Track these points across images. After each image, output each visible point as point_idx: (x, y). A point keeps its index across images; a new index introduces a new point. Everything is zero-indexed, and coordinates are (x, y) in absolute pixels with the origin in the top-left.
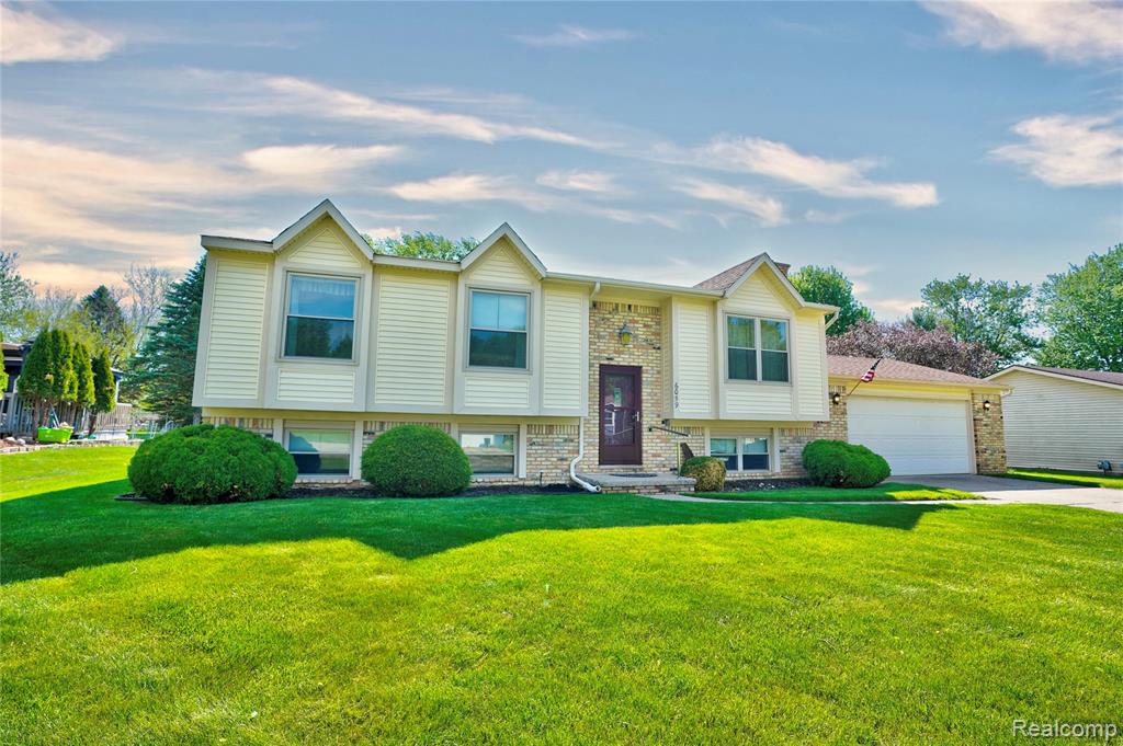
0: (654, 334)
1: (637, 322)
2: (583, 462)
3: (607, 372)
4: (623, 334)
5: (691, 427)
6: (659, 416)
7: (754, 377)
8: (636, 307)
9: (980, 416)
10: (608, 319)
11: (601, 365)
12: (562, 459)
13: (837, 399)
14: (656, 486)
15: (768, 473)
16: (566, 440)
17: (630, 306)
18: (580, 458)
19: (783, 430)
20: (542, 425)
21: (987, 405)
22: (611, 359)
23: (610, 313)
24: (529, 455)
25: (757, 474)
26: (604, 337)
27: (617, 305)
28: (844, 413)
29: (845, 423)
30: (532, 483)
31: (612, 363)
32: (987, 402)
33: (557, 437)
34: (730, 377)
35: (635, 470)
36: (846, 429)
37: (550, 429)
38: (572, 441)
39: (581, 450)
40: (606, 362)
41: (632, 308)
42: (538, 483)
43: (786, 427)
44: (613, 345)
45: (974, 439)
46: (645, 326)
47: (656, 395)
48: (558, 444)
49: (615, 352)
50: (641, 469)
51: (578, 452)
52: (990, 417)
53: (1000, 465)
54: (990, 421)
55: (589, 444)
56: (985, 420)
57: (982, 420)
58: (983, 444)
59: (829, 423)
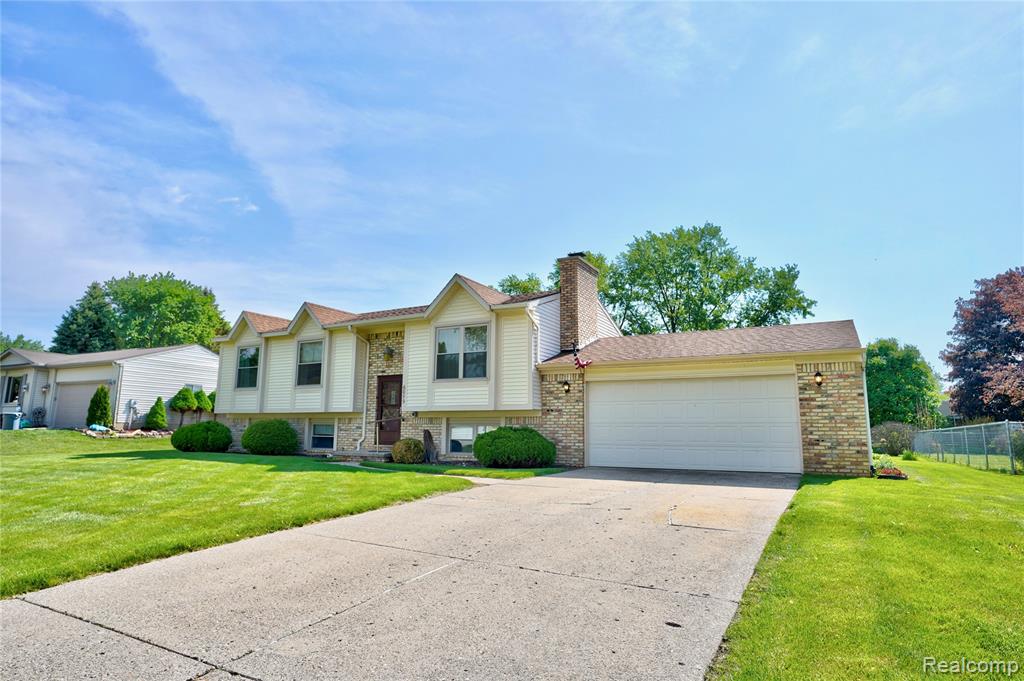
2: (364, 441)
3: (383, 381)
5: (432, 417)
7: (457, 375)
9: (809, 394)
10: (384, 344)
11: (379, 377)
12: (355, 440)
13: (566, 387)
16: (357, 428)
17: (397, 333)
19: (511, 418)
20: (344, 418)
21: (819, 379)
24: (338, 437)
26: (380, 357)
28: (579, 400)
31: (385, 374)
32: (818, 374)
33: (353, 425)
34: (438, 378)
37: (350, 420)
38: (360, 428)
39: (363, 433)
40: (381, 374)
43: (513, 416)
44: (385, 361)
45: (800, 426)
48: (353, 430)
49: (387, 367)
51: (362, 436)
52: (831, 395)
53: (852, 463)
54: (829, 401)
55: (369, 430)
56: (820, 400)
57: (813, 400)
58: (811, 433)
59: (560, 411)
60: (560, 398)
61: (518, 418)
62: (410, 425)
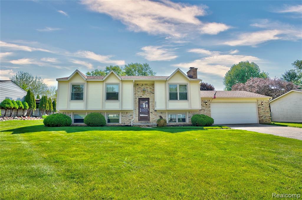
0: (152, 90)
1: (148, 88)
2: (134, 120)
3: (141, 100)
4: (144, 91)
5: (162, 112)
6: (154, 109)
7: (177, 99)
8: (148, 84)
9: (260, 106)
10: (140, 87)
11: (139, 98)
12: (130, 120)
13: (206, 103)
14: (147, 125)
15: (185, 123)
16: (130, 115)
17: (146, 84)
18: (134, 119)
19: (189, 112)
20: (125, 112)
21: (262, 103)
22: (141, 97)
23: (141, 86)
24: (122, 119)
25: (182, 123)
26: (139, 92)
27: (143, 84)
28: (210, 107)
29: (210, 110)
30: (123, 125)
31: (142, 97)
32: (262, 102)
33: (129, 115)
34: (170, 99)
35: (147, 122)
36: (210, 111)
37: (127, 113)
38: (132, 115)
39: (134, 117)
40: (140, 97)
41: (147, 85)
42: (124, 125)
43: (190, 111)
44: (142, 93)
45: (258, 113)
46: (150, 88)
47: (153, 104)
48: (129, 116)
49: (143, 95)
50: (149, 122)
51: (133, 118)
52: (264, 107)
53: (268, 121)
54: (264, 108)
55: (136, 116)
56: (262, 108)
57: (261, 108)
58: (261, 115)
59: (204, 110)
60: (204, 106)
61: (192, 112)
62: (153, 115)
